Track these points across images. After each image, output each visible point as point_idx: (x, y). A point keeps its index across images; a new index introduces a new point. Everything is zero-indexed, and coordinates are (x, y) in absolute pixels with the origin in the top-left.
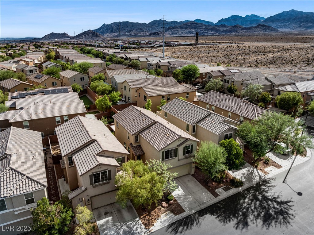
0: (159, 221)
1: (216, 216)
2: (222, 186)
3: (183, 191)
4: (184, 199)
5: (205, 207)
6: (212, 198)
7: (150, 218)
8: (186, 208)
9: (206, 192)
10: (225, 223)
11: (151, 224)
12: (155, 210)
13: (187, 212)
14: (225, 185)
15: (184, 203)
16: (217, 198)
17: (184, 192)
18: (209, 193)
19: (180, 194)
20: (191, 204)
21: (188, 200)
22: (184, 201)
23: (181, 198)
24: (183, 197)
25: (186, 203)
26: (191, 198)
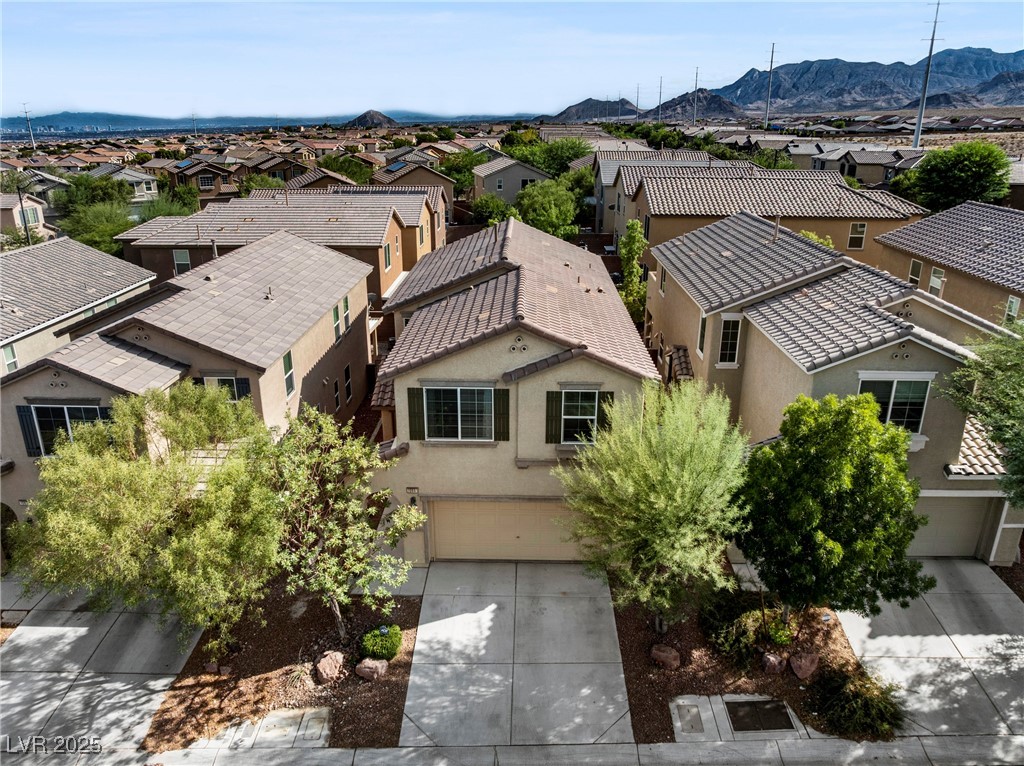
0: (232, 734)
2: (737, 690)
3: (487, 633)
4: (458, 677)
6: (617, 736)
7: (215, 703)
8: (420, 729)
9: (606, 689)
11: (184, 735)
12: (269, 675)
13: (405, 751)
14: (760, 690)
15: (432, 696)
16: (644, 748)
17: (484, 643)
18: (622, 697)
19: (455, 646)
20: (461, 720)
21: (472, 690)
22: (443, 687)
23: (443, 668)
24: (461, 665)
25: (445, 701)
26: (494, 685)
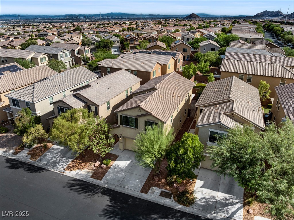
0: (78, 171)
1: (110, 204)
2: (166, 189)
3: (127, 165)
4: (117, 172)
5: (119, 191)
6: (137, 190)
7: (77, 166)
8: (106, 179)
9: (141, 182)
10: (103, 216)
11: (71, 169)
12: (88, 163)
13: (102, 182)
14: (170, 190)
15: (111, 174)
16: (141, 193)
17: (125, 167)
18: (143, 184)
19: (120, 166)
20: (113, 179)
21: (118, 175)
22: (114, 173)
23: (115, 170)
24: (119, 170)
25: (113, 175)
26: (122, 175)
